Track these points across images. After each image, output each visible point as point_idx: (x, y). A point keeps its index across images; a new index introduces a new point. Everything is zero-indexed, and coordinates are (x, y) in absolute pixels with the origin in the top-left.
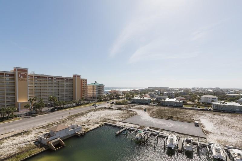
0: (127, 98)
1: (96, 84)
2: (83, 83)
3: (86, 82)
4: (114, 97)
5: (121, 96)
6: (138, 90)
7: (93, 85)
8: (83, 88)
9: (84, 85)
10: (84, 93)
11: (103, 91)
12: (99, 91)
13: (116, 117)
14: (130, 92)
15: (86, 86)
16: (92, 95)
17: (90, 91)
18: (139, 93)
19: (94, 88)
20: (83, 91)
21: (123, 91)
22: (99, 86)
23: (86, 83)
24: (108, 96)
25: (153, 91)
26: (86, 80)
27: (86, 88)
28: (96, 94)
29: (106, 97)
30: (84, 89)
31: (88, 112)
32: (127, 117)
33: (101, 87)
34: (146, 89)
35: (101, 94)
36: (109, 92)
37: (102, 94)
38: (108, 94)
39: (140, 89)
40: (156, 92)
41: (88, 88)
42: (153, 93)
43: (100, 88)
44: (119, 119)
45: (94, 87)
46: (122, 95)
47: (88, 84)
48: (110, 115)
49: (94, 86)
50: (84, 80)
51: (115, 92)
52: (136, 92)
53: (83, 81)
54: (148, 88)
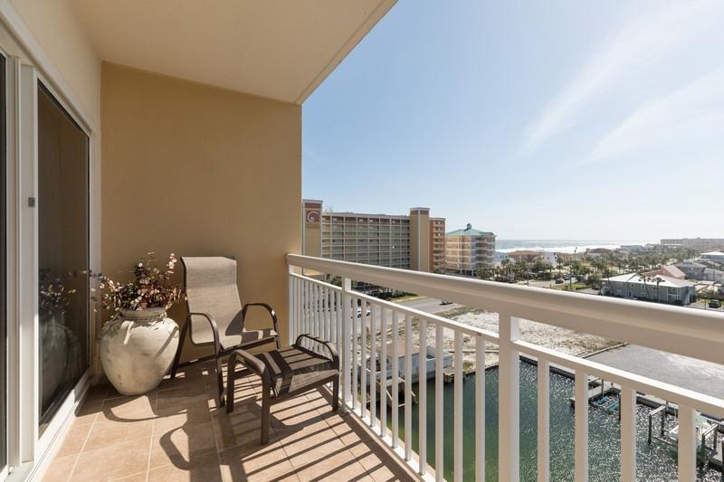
0: (579, 279)
1: (471, 233)
2: (435, 231)
3: (442, 226)
4: (531, 273)
5: (557, 271)
6: (617, 251)
7: (462, 234)
8: (435, 243)
9: (437, 234)
10: (437, 258)
11: (491, 253)
12: (479, 252)
13: (556, 340)
14: (587, 257)
15: (442, 237)
16: (458, 263)
17: (454, 253)
18: (626, 262)
19: (466, 243)
20: (436, 252)
21: (559, 254)
22: (479, 239)
23: (444, 228)
24: (509, 269)
25: (691, 253)
26: (442, 221)
27: (442, 243)
28: (470, 260)
29: (502, 272)
30: (437, 246)
31: (459, 314)
32: (599, 345)
33: (485, 242)
34: (656, 247)
35: (485, 262)
36: (511, 255)
37: (490, 260)
38: (508, 261)
39: (623, 248)
40: (709, 257)
41: (448, 243)
42: (694, 261)
43: (483, 243)
44: (570, 347)
45: (463, 241)
46: (559, 267)
47: (447, 231)
48: (531, 332)
49: (463, 239)
50: (437, 222)
51: (530, 257)
52: (612, 258)
53: (435, 225)
54: (662, 241)
